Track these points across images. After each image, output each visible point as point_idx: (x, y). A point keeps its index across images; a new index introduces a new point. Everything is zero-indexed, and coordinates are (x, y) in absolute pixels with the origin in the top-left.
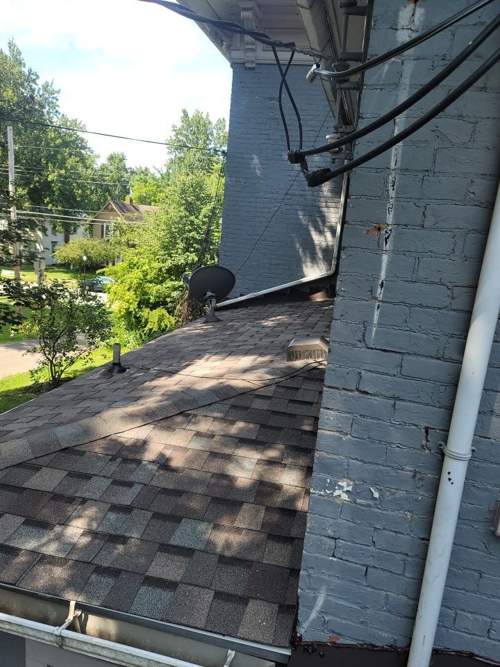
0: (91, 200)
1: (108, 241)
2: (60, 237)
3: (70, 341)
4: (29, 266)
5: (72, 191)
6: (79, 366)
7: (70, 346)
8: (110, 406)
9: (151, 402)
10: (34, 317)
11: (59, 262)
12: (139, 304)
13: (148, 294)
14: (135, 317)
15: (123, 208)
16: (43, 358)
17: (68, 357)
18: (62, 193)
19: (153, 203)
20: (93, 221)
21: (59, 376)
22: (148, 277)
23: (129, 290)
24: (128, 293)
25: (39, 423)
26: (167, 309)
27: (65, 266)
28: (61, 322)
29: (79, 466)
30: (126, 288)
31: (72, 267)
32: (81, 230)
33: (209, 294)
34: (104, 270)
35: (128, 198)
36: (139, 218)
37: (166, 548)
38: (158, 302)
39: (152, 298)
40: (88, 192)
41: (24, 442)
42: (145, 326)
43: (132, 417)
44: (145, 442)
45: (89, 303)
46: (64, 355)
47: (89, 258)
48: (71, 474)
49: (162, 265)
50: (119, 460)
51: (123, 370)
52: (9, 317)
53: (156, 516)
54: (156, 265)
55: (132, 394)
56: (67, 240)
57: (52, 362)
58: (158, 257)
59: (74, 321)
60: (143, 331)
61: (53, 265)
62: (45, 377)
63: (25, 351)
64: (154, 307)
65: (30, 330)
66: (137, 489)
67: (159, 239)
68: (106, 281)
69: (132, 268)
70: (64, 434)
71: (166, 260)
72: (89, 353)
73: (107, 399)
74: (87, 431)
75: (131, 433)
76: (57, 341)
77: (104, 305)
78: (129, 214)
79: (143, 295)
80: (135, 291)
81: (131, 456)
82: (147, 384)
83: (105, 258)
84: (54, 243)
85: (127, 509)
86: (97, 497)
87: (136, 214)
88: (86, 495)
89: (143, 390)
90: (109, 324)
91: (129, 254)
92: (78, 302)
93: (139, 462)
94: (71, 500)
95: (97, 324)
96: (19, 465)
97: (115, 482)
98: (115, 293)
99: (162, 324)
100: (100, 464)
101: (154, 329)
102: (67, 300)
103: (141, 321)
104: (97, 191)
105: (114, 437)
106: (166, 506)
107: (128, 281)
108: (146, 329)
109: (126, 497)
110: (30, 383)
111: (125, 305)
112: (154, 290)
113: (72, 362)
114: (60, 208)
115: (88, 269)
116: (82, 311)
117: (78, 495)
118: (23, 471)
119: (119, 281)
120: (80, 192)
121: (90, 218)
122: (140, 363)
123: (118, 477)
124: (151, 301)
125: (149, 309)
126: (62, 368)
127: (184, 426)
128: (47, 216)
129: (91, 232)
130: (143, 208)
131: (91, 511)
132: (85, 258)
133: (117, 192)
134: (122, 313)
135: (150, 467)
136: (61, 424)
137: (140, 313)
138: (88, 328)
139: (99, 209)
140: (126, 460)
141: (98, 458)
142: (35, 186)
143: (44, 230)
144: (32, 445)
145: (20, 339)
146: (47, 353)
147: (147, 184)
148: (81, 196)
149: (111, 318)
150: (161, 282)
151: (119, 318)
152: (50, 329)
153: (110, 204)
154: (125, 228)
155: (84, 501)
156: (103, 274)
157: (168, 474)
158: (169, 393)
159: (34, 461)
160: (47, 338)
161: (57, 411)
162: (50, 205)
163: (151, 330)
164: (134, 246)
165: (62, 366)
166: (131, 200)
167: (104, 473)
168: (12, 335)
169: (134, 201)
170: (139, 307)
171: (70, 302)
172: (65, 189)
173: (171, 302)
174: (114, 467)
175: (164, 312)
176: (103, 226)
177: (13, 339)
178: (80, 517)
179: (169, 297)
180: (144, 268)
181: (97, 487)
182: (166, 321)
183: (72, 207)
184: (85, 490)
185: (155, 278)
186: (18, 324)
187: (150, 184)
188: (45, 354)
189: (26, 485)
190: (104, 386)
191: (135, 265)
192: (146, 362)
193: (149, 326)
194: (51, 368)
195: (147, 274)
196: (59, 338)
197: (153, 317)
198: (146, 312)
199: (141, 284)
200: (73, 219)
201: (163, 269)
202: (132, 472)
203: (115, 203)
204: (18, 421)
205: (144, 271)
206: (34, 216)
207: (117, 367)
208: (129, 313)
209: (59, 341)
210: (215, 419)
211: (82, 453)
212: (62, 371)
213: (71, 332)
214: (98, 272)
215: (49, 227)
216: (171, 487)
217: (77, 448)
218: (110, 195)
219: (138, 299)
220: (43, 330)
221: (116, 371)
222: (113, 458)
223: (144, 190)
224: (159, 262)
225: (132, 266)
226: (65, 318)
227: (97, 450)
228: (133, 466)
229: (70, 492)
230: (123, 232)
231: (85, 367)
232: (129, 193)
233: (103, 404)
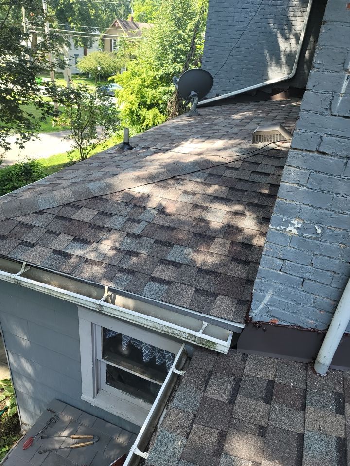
0: (102, 19)
1: (116, 54)
2: (80, 51)
3: (92, 131)
4: (60, 76)
5: (87, 11)
6: (98, 150)
7: (92, 135)
8: (124, 170)
9: (152, 169)
10: (66, 112)
11: (81, 71)
12: (139, 105)
13: (145, 97)
14: (137, 115)
15: (126, 25)
16: (75, 143)
17: (91, 143)
18: (80, 13)
19: (149, 21)
20: (104, 37)
21: (86, 156)
22: (146, 84)
23: (132, 93)
24: (131, 96)
25: (77, 180)
26: (159, 109)
27: (85, 75)
28: (86, 117)
29: (105, 208)
30: (130, 92)
31: (90, 76)
32: (95, 44)
33: (193, 93)
34: (114, 77)
35: (130, 16)
36: (139, 34)
37: (163, 261)
38: (153, 104)
39: (148, 100)
40: (100, 12)
41: (68, 191)
42: (144, 122)
43: (139, 179)
44: (148, 196)
45: (104, 103)
46: (89, 141)
47: (102, 68)
48: (101, 213)
49: (156, 73)
50: (131, 206)
51: (131, 148)
52: (50, 111)
53: (157, 242)
54: (152, 73)
55: (137, 164)
56: (85, 54)
57: (80, 146)
58: (153, 67)
59: (94, 116)
60: (142, 126)
61: (77, 74)
62: (76, 157)
63: (63, 138)
64: (150, 107)
65: (65, 122)
66: (144, 224)
67: (154, 50)
68: (115, 88)
69: (134, 76)
70: (94, 187)
71: (159, 69)
72: (106, 141)
73: (120, 166)
74: (109, 186)
75: (140, 189)
76: (83, 131)
77: (114, 104)
78: (131, 31)
79: (142, 98)
80: (136, 94)
81: (139, 204)
82: (148, 157)
83: (114, 68)
84: (77, 56)
85: (138, 237)
86: (118, 228)
87: (137, 30)
88: (111, 226)
89: (146, 161)
90: (118, 120)
91: (131, 64)
92: (98, 103)
93: (145, 208)
94: (101, 228)
95: (110, 120)
96: (67, 205)
97: (129, 220)
98: (122, 96)
99: (156, 121)
100: (119, 208)
101: (150, 125)
102: (88, 100)
103: (140, 118)
104: (106, 11)
105: (127, 191)
106: (164, 236)
107: (132, 86)
108: (144, 124)
109: (137, 229)
110: (67, 161)
111: (129, 106)
112: (150, 94)
113: (94, 147)
114: (79, 26)
115: (103, 77)
116: (99, 109)
117: (105, 226)
118: (70, 209)
119: (125, 86)
120: (94, 11)
121: (102, 34)
122: (143, 144)
123: (132, 217)
124: (148, 103)
125: (146, 109)
126: (88, 151)
127: (175, 186)
128: (71, 33)
129: (103, 48)
130: (142, 25)
131: (115, 236)
132: (99, 69)
133: (121, 12)
134: (127, 112)
135: (152, 211)
136: (92, 181)
137: (140, 112)
138: (104, 122)
139: (108, 27)
140: (136, 206)
141: (118, 204)
142: (61, 8)
143: (69, 45)
144: (74, 193)
145: (58, 130)
146: (77, 140)
147: (145, 4)
148: (95, 15)
149: (120, 116)
150: (155, 88)
151: (125, 116)
152: (78, 122)
153: (116, 21)
154: (128, 42)
155: (110, 230)
156: (112, 81)
157: (164, 217)
158: (164, 164)
159: (76, 203)
160: (76, 129)
161: (88, 173)
162: (72, 24)
163: (147, 125)
164: (135, 58)
165: (87, 149)
166: (132, 18)
167: (122, 213)
168: (53, 126)
169: (134, 19)
170: (139, 108)
171: (91, 102)
172: (83, 10)
173: (162, 104)
174: (128, 210)
175: (157, 111)
176: (111, 40)
177: (54, 130)
178: (108, 239)
179: (161, 100)
180: (143, 76)
181: (118, 221)
182: (159, 119)
183: (89, 25)
184: (109, 223)
185: (150, 84)
186: (56, 116)
187: (147, 3)
188: (76, 141)
189: (72, 217)
190: (118, 158)
191: (136, 73)
192: (147, 144)
193: (146, 122)
194: (81, 151)
195: (145, 81)
196: (84, 128)
197: (149, 115)
198: (144, 112)
199: (140, 89)
200: (89, 35)
201: (157, 77)
202: (140, 214)
203: (121, 21)
204: (64, 178)
205: (142, 79)
206: (61, 33)
207: (127, 146)
208: (132, 112)
209: (85, 131)
210: (197, 182)
211: (107, 200)
212: (88, 153)
213: (92, 124)
214: (109, 79)
215: (72, 42)
216: (167, 225)
217: (103, 197)
218: (116, 14)
219: (139, 101)
220: (73, 123)
221: (126, 148)
222: (128, 205)
223: (143, 9)
224: (154, 71)
225: (134, 74)
226: (88, 113)
227: (117, 199)
228: (141, 210)
229: (101, 224)
230: (126, 47)
231: (103, 150)
232: (130, 12)
233: (120, 170)
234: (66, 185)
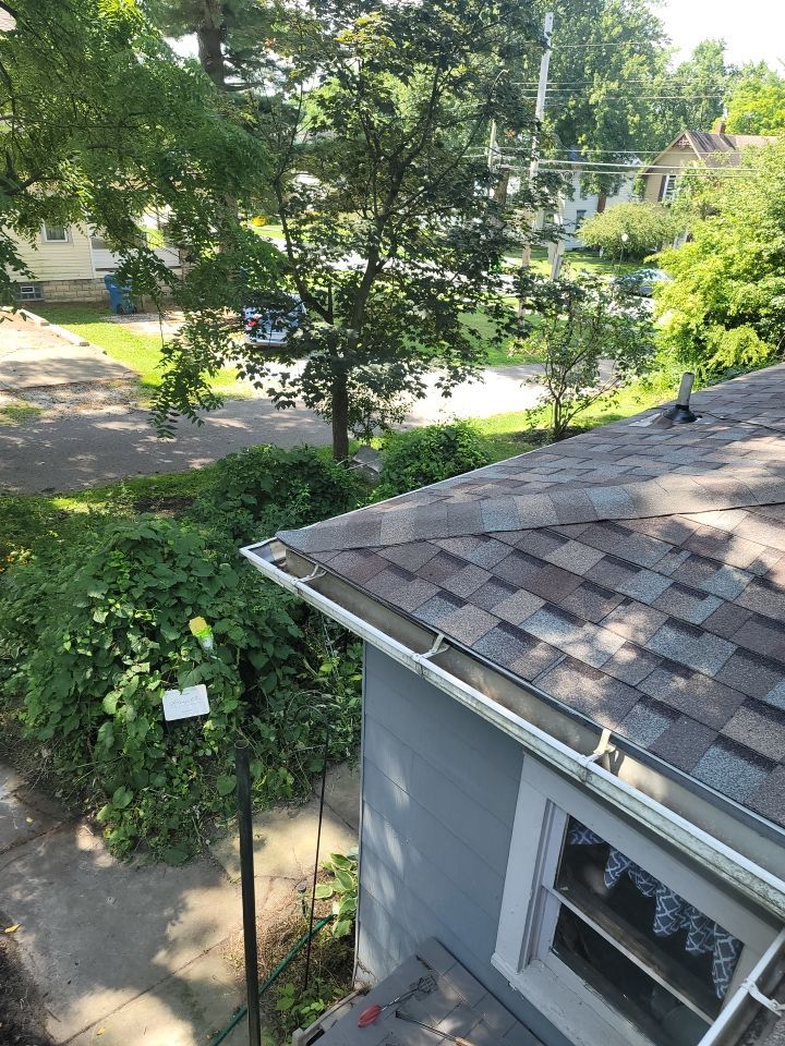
0: (652, 133)
1: (669, 206)
2: (592, 201)
3: (589, 370)
4: (541, 254)
5: (623, 120)
6: (595, 411)
7: (588, 379)
8: (674, 468)
9: (746, 475)
10: (543, 328)
11: (584, 244)
12: (706, 318)
13: (726, 299)
14: (697, 340)
15: (706, 143)
16: (546, 393)
17: (582, 396)
18: (607, 125)
19: (763, 131)
20: (650, 170)
21: (565, 422)
22: (733, 270)
23: (694, 291)
24: (691, 297)
25: (565, 478)
26: (757, 328)
27: (591, 252)
28: (580, 340)
29: (622, 551)
30: (690, 289)
31: (601, 252)
32: (626, 188)
34: (658, 255)
35: (717, 124)
36: (734, 161)
37: (756, 705)
38: (743, 315)
39: (732, 306)
40: (650, 118)
41: (543, 499)
42: (711, 357)
43: (712, 495)
44: (730, 536)
45: (627, 311)
46: (577, 391)
47: (632, 237)
48: (610, 558)
49: (763, 246)
50: (685, 554)
51: (690, 418)
52: (514, 326)
53: (742, 652)
54: (753, 246)
55: (706, 458)
56: (600, 208)
57: (558, 400)
58: (759, 231)
59: (600, 338)
60: (705, 366)
61: (574, 250)
62: (545, 422)
63: (521, 381)
64: (733, 323)
65: (535, 348)
66: (711, 604)
67: (768, 196)
68: (661, 278)
69: (706, 252)
70: (603, 500)
71: (775, 235)
72: (615, 392)
73: (664, 459)
74: (637, 502)
75: (709, 519)
76: (570, 368)
77: (650, 315)
78: (716, 154)
79: (718, 302)
80: (705, 294)
81: (705, 553)
82: (737, 445)
83: (658, 236)
84: (581, 213)
85: (696, 631)
86: (647, 600)
87: (730, 152)
88: (631, 593)
89: (728, 454)
90: (653, 349)
91: (704, 229)
92: (613, 310)
93: (718, 564)
94: (608, 594)
95: (635, 349)
96: (539, 529)
97: (676, 586)
98: (670, 297)
99: (744, 356)
100: (653, 553)
101: (727, 364)
102: (594, 305)
103: (705, 348)
104: (664, 116)
105: (677, 518)
106: (763, 642)
107: (696, 275)
108: (712, 361)
109: (697, 612)
110: (523, 427)
111: (682, 318)
112: (739, 293)
113: (587, 404)
114: (598, 151)
115: (632, 254)
116: (614, 324)
117: (618, 589)
118: (545, 540)
119: (680, 276)
120: (637, 119)
121: (645, 165)
122: (720, 411)
123: (682, 579)
124: (729, 313)
125: (724, 327)
126: (571, 411)
128: (578, 167)
129: (642, 194)
130: (742, 141)
131: (638, 618)
132: (625, 238)
133: (698, 115)
134: (675, 332)
135: (737, 576)
136: (596, 484)
137: (706, 333)
138: (620, 351)
139: (663, 149)
140: (695, 557)
141: (652, 544)
142: (569, 115)
143: (570, 191)
144: (557, 506)
145: (518, 363)
146: (553, 386)
147: (760, 94)
148: (639, 127)
149: (657, 339)
150: (756, 279)
151: (668, 340)
152: (563, 349)
153: (684, 136)
154: (702, 179)
155: (627, 601)
156: (653, 264)
157: (768, 594)
158: (778, 465)
159: (558, 529)
160: (556, 363)
161: (588, 465)
162: (586, 147)
163: (719, 364)
164: (716, 212)
165: (572, 407)
166: (723, 127)
167: (660, 568)
168: (510, 355)
169: (728, 129)
170: (706, 323)
171: (599, 308)
172: (614, 116)
173: (767, 316)
174: (674, 564)
175: (752, 333)
176: (664, 177)
177: (508, 362)
178: (620, 621)
179: (766, 306)
180: (729, 252)
181: (648, 586)
182: (751, 351)
183: (621, 147)
184: (628, 585)
185: (746, 271)
186: (525, 336)
187: (764, 92)
188: (550, 387)
189: (548, 558)
190: (660, 438)
191: (713, 247)
192: (732, 411)
193: (717, 357)
194: (556, 410)
195: (731, 264)
196: (574, 364)
197: (727, 343)
198: (716, 333)
199: (717, 281)
200: (616, 169)
201: (765, 254)
202: (705, 576)
203: (694, 135)
204: (536, 470)
205: (726, 259)
206: (558, 167)
207: (681, 412)
208: (686, 332)
209: (573, 370)
211: (628, 533)
212: (570, 416)
213: (592, 356)
214: (647, 259)
215: (577, 184)
216: (774, 616)
217: (619, 523)
218: (685, 121)
219: (707, 309)
220: (552, 351)
221: (679, 418)
222: (676, 550)
223: (751, 105)
224: (759, 241)
225: (709, 248)
226: (587, 333)
227: (651, 532)
228: (707, 568)
229: (607, 583)
230: (697, 188)
231: (605, 413)
232: (720, 114)
233: (662, 466)
234: (539, 486)
